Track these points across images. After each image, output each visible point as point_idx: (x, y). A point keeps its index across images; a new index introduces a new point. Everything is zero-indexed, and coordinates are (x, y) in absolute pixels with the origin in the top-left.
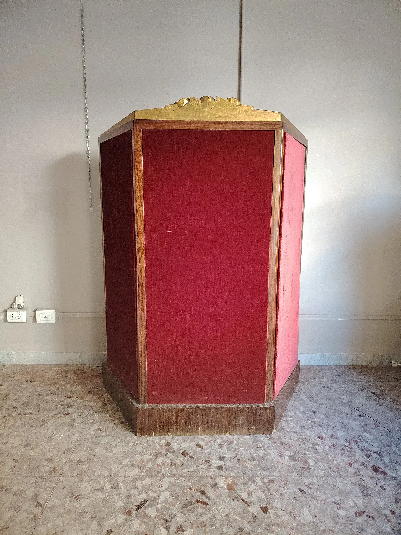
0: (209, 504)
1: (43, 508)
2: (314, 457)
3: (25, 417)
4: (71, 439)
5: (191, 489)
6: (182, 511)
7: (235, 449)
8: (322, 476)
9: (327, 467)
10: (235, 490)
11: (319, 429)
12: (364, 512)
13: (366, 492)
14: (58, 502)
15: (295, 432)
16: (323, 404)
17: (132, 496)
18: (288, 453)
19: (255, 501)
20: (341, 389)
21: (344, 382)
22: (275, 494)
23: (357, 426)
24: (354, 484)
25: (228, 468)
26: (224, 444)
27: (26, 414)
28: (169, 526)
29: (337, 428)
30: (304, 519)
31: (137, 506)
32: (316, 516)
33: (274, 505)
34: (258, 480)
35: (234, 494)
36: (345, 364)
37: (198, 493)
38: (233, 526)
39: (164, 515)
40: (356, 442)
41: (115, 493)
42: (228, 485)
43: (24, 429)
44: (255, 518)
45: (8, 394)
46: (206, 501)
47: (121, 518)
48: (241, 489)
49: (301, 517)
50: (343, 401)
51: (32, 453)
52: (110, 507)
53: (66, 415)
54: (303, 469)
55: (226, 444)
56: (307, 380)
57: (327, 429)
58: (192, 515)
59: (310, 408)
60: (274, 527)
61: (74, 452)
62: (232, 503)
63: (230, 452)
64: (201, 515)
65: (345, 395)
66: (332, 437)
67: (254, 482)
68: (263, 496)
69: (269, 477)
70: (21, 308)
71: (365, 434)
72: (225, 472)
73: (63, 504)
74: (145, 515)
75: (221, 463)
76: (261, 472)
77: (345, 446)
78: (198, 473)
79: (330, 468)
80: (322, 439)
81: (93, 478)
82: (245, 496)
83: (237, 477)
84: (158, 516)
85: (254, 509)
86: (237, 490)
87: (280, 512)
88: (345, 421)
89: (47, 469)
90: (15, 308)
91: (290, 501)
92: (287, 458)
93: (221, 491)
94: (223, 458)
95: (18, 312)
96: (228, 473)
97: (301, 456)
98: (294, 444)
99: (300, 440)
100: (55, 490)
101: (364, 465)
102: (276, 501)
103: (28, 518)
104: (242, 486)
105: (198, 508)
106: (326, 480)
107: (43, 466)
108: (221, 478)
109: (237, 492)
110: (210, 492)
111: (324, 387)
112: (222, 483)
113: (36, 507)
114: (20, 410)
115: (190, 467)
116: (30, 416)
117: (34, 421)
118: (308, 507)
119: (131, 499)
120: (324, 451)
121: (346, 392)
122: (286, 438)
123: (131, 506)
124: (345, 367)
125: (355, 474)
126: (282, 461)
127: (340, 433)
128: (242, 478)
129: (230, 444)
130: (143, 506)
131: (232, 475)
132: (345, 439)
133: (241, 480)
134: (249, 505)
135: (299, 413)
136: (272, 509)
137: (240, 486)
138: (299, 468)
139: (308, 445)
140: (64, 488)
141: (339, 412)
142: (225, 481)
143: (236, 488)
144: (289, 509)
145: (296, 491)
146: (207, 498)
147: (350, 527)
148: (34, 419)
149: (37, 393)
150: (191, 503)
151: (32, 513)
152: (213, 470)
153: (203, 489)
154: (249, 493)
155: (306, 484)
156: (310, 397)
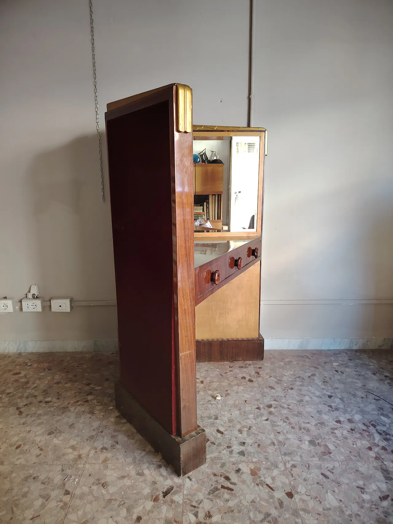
0: (234, 489)
1: (72, 495)
2: (334, 442)
3: (46, 405)
4: (92, 426)
5: (215, 475)
6: (208, 497)
7: (255, 434)
8: (343, 461)
9: (348, 452)
10: (259, 475)
11: (336, 413)
12: (388, 496)
13: (388, 476)
14: (86, 489)
15: (312, 417)
16: (337, 388)
17: (158, 483)
18: (308, 438)
19: (279, 486)
20: (355, 373)
21: (356, 366)
22: (299, 479)
23: (373, 410)
24: (376, 468)
25: (249, 453)
26: (243, 430)
27: (47, 402)
28: (197, 512)
29: (354, 412)
30: (329, 504)
31: (163, 493)
32: (341, 501)
33: (299, 490)
34: (281, 466)
35: (258, 479)
36: (355, 348)
37: (223, 479)
38: (260, 512)
39: (192, 501)
40: (374, 426)
41: (141, 479)
42: (251, 470)
43: (46, 417)
44: (281, 504)
45: (27, 383)
46: (231, 486)
47: (149, 504)
48: (264, 475)
49: (326, 502)
50: (357, 385)
51: (56, 441)
52: (138, 494)
53: (85, 403)
54: (324, 454)
55: (246, 429)
56: (320, 365)
57: (345, 414)
58: (218, 501)
59: (325, 392)
60: (301, 513)
61: (97, 439)
62: (257, 488)
63: (251, 437)
64: (227, 501)
65: (359, 379)
66: (350, 421)
67: (276, 467)
68: (287, 481)
69: (292, 463)
70: (35, 297)
71: (382, 417)
72: (247, 458)
73: (91, 492)
74: (172, 501)
75: (242, 448)
76: (283, 457)
77: (364, 430)
78: (221, 458)
79: (350, 452)
80: (340, 423)
81: (118, 465)
82: (269, 481)
83: (260, 462)
84: (185, 502)
85: (279, 495)
86: (261, 476)
87: (305, 497)
88: (362, 405)
89: (71, 457)
90: (30, 298)
91: (314, 486)
92: (307, 443)
93: (244, 476)
94: (244, 443)
95: (34, 302)
96: (250, 458)
97: (321, 440)
98: (312, 428)
99: (319, 424)
100: (82, 477)
101: (384, 448)
102: (300, 486)
103: (58, 506)
104: (265, 471)
105: (224, 493)
106: (348, 465)
107: (68, 454)
108: (244, 464)
109: (260, 477)
110: (234, 477)
111: (337, 371)
112: (245, 469)
113: (64, 495)
114: (40, 398)
115: (212, 453)
116: (50, 403)
117: (54, 409)
118: (332, 492)
119: (157, 486)
120: (343, 435)
121: (360, 375)
122: (304, 423)
123: (158, 493)
124: (356, 351)
125: (377, 458)
126: (303, 446)
127: (357, 417)
128: (264, 463)
129: (249, 429)
130: (170, 493)
131: (254, 460)
132: (363, 423)
133: (264, 466)
134: (274, 491)
135: (315, 398)
136: (297, 494)
137: (263, 471)
138: (320, 453)
139: (327, 429)
140: (90, 475)
141: (354, 395)
142: (248, 467)
143: (260, 473)
144: (314, 494)
145: (320, 476)
146: (232, 483)
147: (376, 511)
148: (55, 407)
149: (55, 381)
150: (216, 489)
151: (61, 501)
152: (235, 455)
153: (227, 475)
154: (273, 479)
155: (328, 469)
156: (324, 382)
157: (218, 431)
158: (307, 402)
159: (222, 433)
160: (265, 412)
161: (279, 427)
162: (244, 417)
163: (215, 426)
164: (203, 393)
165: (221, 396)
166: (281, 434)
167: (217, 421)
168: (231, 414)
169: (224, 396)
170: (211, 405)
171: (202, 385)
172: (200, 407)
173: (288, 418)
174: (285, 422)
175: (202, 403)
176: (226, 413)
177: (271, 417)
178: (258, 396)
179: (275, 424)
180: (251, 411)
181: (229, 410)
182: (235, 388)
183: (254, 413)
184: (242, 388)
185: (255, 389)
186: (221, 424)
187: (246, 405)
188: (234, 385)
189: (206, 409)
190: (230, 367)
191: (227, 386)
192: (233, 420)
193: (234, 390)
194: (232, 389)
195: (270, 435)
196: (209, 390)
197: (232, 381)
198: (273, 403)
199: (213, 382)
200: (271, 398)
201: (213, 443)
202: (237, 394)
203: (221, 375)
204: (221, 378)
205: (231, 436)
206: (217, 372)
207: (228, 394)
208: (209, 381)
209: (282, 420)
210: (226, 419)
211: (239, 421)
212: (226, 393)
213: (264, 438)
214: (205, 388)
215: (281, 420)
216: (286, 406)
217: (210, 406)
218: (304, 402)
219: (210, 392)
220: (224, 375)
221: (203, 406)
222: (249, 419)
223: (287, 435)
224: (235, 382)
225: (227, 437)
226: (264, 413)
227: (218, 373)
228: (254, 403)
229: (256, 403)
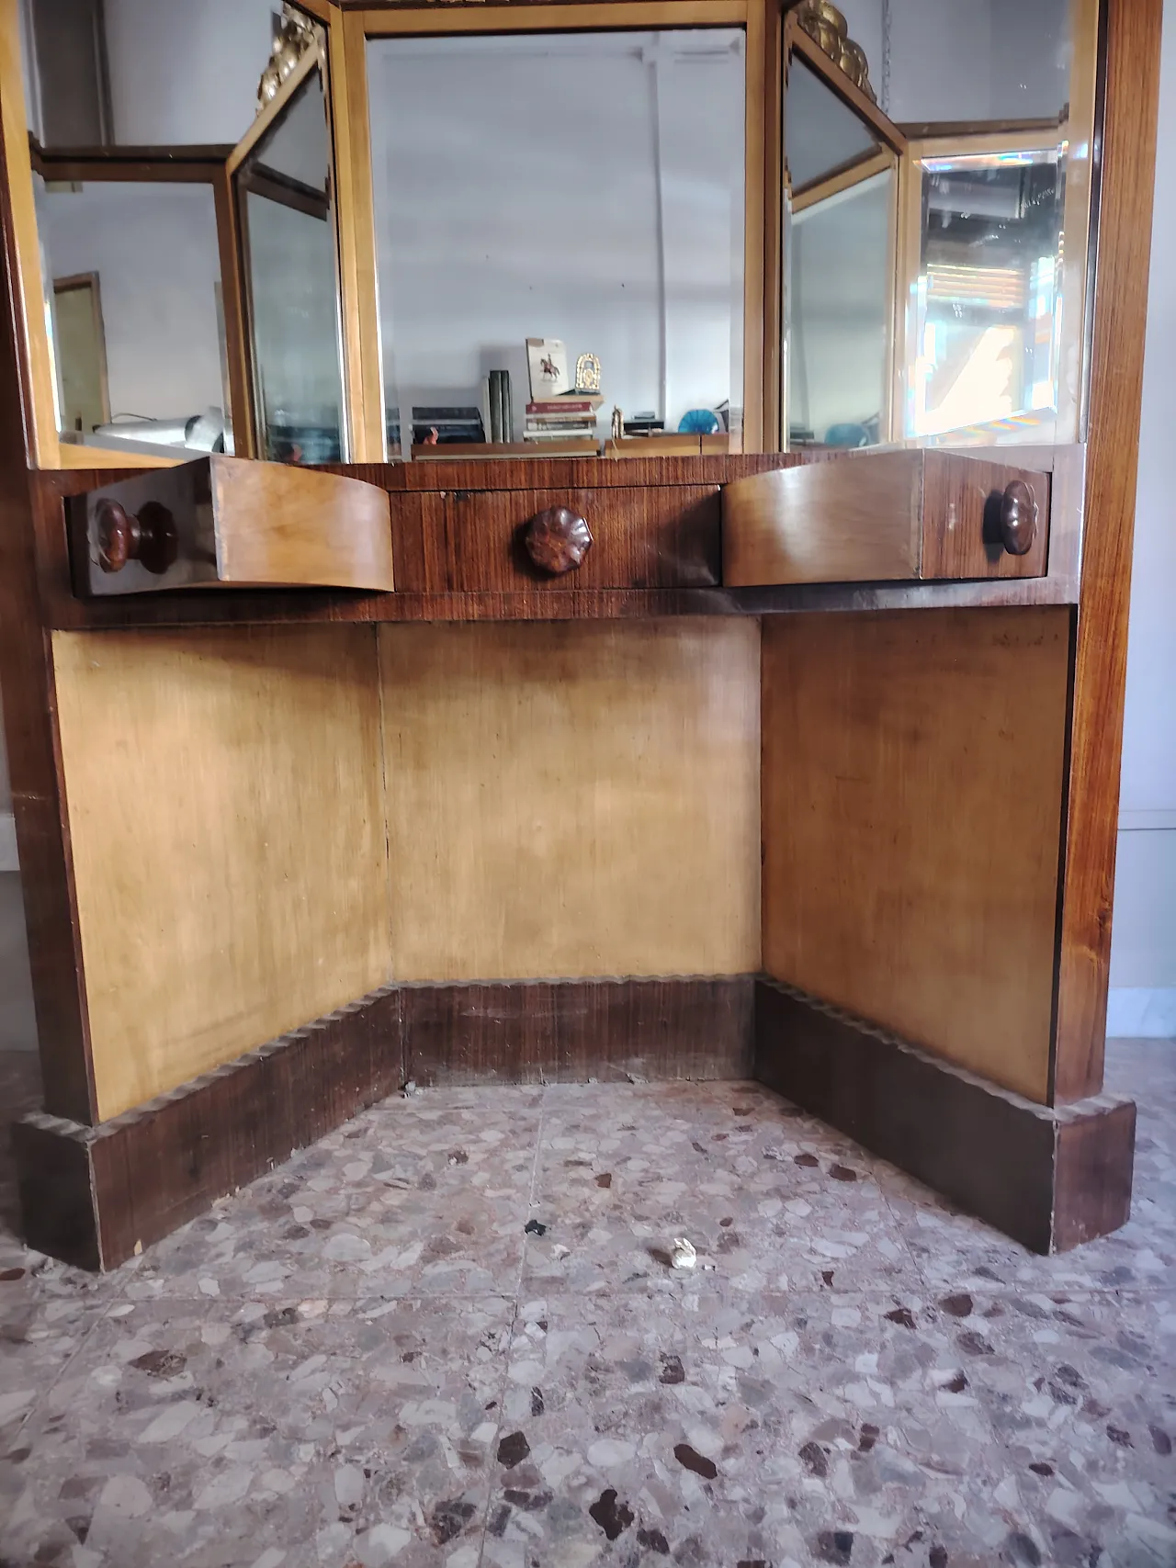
157: (686, 1456)
158: (1154, 1279)
159: (706, 1468)
160: (939, 1335)
161: (1036, 1433)
162: (833, 1367)
163: (664, 1420)
164: (610, 1236)
165: (700, 1251)
166: (1059, 1477)
167: (680, 1391)
168: (756, 1352)
169: (715, 1248)
170: (645, 1295)
171: (606, 1193)
172: (591, 1307)
173: (1077, 1376)
174: (1061, 1398)
175: (598, 1285)
176: (726, 1342)
177: (978, 1369)
178: (891, 1250)
179: (1008, 1409)
180: (861, 1332)
181: (742, 1329)
182: (769, 1209)
183: (883, 1346)
184: (800, 1209)
185: (872, 1215)
186: (702, 1413)
187: (834, 1299)
188: (760, 1197)
189: (621, 1323)
190: (737, 1112)
191: (727, 1199)
192: (766, 1383)
193: (762, 1221)
194: (753, 1215)
195: (995, 1485)
196: (639, 1218)
197: (753, 1175)
198: (972, 1285)
199: (659, 1178)
200: (959, 1263)
201: (655, 1540)
202: (780, 1240)
203: (696, 1146)
204: (698, 1161)
205: (762, 1492)
206: (679, 1132)
207: (735, 1240)
208: (639, 1176)
209: (1045, 1387)
210: (727, 1377)
211: (803, 1389)
212: (724, 1235)
213: (960, 1508)
214: (616, 1207)
215: (1038, 1384)
216: (1047, 1305)
217: (639, 1302)
218: (1133, 1279)
219: (642, 1230)
220: (710, 1147)
221: (602, 1302)
222: (855, 1377)
223: (1095, 1484)
224: (767, 1180)
225: (737, 1493)
226: (932, 1342)
227: (681, 1138)
228: (873, 1287)
229: (883, 1286)
